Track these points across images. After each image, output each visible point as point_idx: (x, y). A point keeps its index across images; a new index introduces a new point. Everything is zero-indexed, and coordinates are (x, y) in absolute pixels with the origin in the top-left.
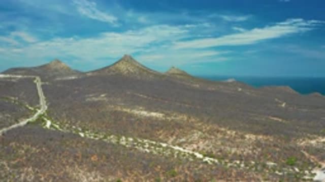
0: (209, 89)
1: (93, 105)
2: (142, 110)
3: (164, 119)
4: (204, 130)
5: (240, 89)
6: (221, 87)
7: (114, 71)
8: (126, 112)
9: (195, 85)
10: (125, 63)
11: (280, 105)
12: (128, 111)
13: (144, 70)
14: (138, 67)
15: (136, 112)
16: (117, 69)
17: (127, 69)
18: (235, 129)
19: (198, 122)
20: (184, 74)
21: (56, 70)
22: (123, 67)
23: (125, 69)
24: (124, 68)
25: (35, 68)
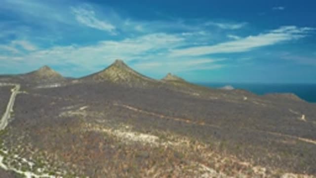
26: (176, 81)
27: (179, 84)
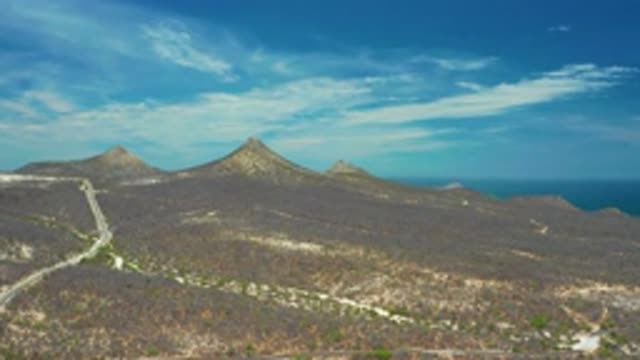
0: (409, 202)
1: (195, 230)
2: (283, 239)
3: (323, 254)
4: (393, 273)
5: (466, 203)
6: (432, 198)
7: (228, 169)
8: (255, 243)
9: (381, 196)
10: (250, 153)
11: (537, 231)
12: (259, 240)
13: (286, 168)
14: (275, 162)
15: (273, 242)
16: (235, 165)
17: (254, 166)
18: (446, 270)
19: (382, 259)
20: (361, 174)
21: (118, 167)
22: (246, 161)
23: (251, 165)
24: (248, 163)
25: (77, 163)
26: (351, 175)
27: (356, 180)
